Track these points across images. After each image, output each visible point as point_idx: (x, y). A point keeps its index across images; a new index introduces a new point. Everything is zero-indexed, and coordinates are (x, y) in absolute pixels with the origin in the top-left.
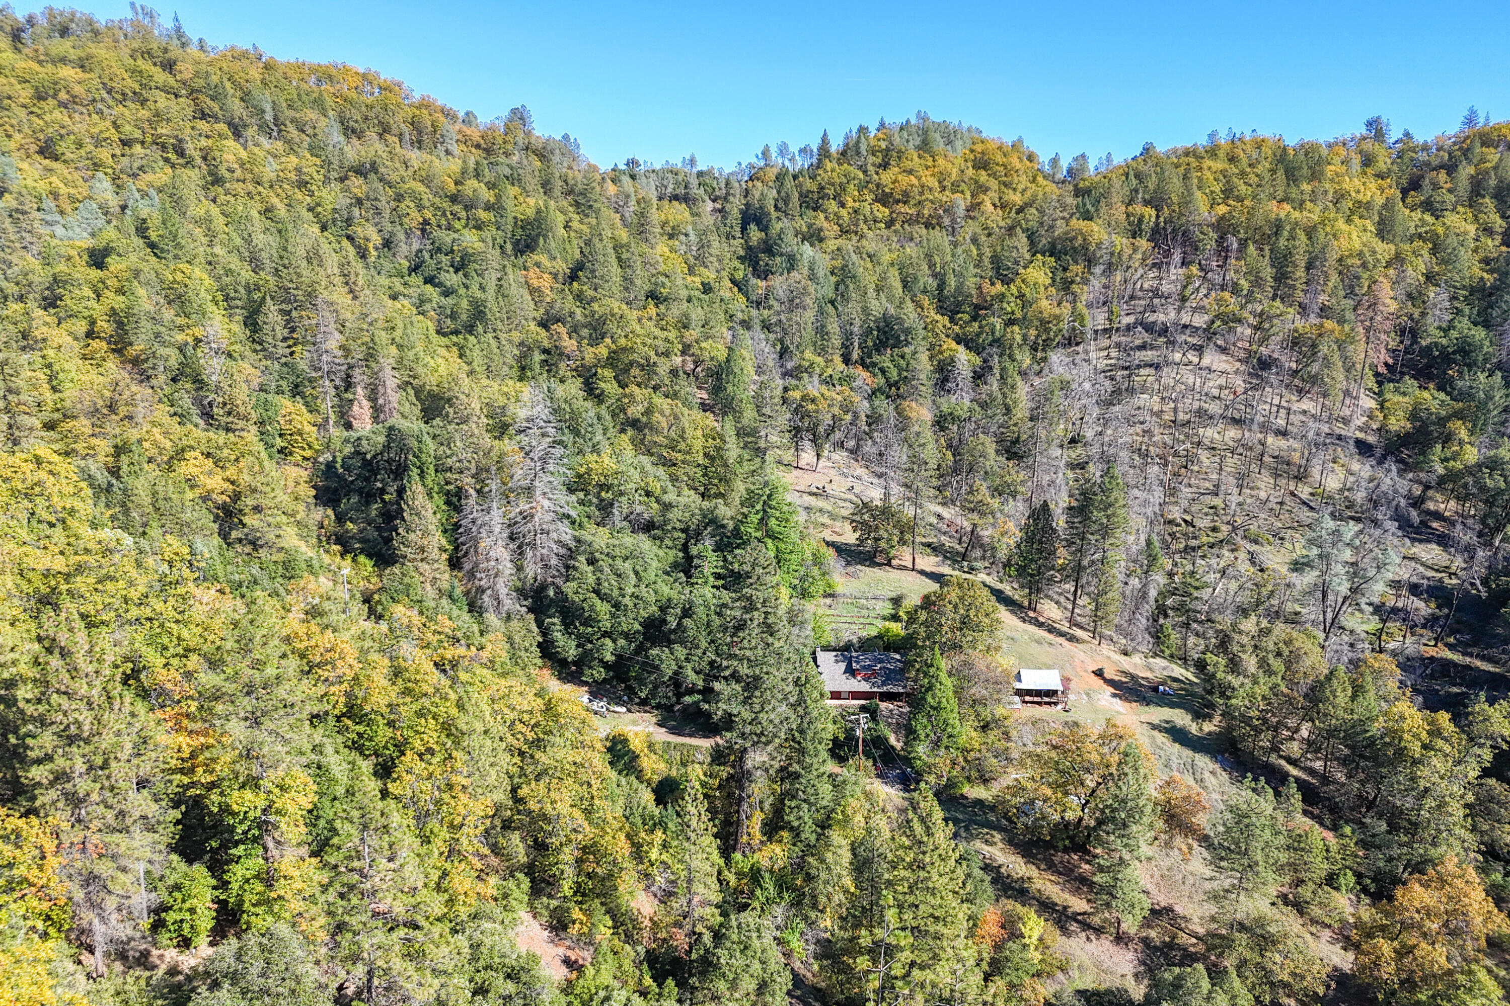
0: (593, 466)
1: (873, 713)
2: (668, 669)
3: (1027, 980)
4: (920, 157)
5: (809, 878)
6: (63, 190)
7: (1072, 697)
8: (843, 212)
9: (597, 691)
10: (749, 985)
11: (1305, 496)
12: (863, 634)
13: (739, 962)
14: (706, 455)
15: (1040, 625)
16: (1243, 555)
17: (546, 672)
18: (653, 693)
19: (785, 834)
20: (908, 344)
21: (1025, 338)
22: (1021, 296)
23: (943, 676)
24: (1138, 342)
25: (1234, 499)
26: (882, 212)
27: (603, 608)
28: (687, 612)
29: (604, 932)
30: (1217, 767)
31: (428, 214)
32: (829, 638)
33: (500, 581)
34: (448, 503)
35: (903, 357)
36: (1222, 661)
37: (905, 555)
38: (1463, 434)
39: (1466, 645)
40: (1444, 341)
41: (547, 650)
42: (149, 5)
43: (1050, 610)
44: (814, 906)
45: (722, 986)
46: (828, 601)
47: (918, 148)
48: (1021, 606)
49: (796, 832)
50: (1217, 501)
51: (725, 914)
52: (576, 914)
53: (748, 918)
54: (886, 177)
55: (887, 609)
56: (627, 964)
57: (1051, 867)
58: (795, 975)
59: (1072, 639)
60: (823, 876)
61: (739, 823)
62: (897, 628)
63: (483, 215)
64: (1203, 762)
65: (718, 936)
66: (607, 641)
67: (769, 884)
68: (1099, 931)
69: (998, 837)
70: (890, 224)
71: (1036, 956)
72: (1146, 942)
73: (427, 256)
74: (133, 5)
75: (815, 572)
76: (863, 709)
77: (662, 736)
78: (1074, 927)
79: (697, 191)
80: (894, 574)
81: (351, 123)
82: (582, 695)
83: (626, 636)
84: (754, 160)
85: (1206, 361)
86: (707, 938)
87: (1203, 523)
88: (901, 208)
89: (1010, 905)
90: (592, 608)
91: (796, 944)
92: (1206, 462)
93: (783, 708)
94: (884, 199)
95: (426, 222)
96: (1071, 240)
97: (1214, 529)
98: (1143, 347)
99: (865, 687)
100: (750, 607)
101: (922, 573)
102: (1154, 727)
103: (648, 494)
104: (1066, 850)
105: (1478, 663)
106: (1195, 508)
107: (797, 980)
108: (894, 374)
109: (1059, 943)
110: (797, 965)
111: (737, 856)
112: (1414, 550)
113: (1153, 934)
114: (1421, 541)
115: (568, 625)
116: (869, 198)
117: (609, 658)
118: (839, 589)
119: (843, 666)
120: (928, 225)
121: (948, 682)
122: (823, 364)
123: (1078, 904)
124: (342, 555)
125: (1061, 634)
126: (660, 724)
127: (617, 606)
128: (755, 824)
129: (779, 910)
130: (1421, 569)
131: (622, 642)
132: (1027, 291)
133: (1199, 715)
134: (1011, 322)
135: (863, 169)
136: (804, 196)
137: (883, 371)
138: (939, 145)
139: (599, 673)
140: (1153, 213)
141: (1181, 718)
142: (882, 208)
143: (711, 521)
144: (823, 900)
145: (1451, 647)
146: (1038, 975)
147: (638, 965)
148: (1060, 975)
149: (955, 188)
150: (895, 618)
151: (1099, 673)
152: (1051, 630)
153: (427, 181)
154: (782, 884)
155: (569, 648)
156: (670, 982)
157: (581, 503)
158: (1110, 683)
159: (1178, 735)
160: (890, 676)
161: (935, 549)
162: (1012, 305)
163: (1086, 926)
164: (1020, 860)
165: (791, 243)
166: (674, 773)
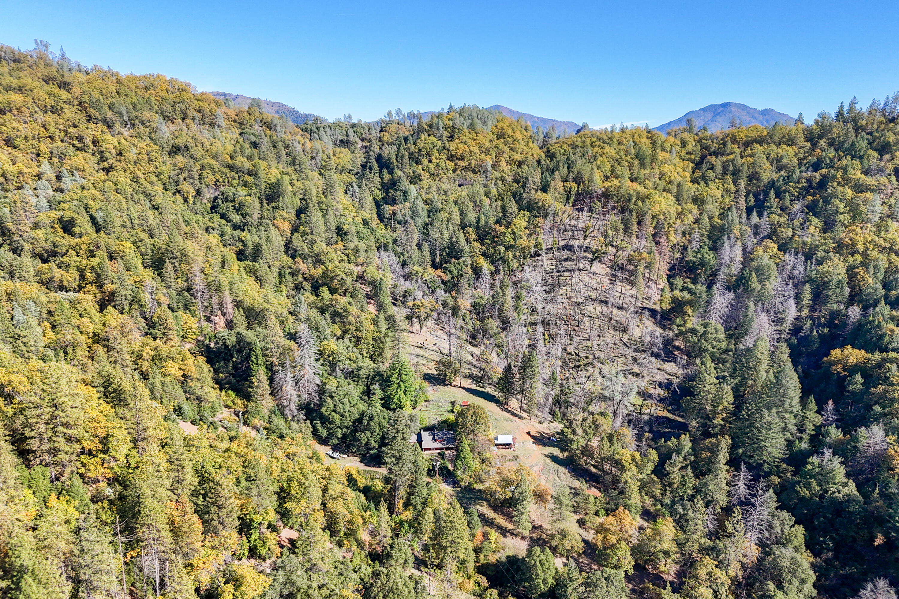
0: (326, 347)
1: (442, 456)
2: (364, 440)
3: (490, 554)
4: (470, 133)
5: (419, 524)
6: (25, 170)
7: (517, 445)
8: (431, 166)
9: (335, 449)
10: (401, 561)
11: (625, 340)
12: (440, 419)
13: (398, 554)
14: (374, 339)
15: (508, 412)
16: (597, 370)
17: (314, 442)
18: (358, 450)
19: (411, 507)
20: (461, 257)
21: (514, 257)
22: (513, 233)
23: (466, 447)
24: (565, 257)
25: (595, 343)
26: (451, 165)
27: (337, 417)
28: (371, 418)
29: (355, 547)
30: (566, 471)
31: (218, 177)
32: (427, 423)
33: (292, 403)
34: (266, 368)
35: (459, 264)
36: (570, 431)
37: (457, 380)
38: (690, 312)
39: (675, 410)
40: (694, 259)
41: (315, 433)
42: (45, 40)
43: (514, 404)
44: (421, 533)
45: (393, 562)
46: (426, 403)
47: (469, 128)
48: (502, 404)
49: (415, 507)
50: (589, 344)
51: (393, 539)
52: (346, 542)
53: (400, 540)
54: (452, 146)
55: (449, 407)
56: (363, 557)
57: (503, 514)
58: (415, 556)
59: (520, 417)
60: (424, 523)
61: (395, 504)
62: (452, 417)
63: (247, 178)
64: (562, 469)
65: (392, 547)
66: (339, 430)
67: (406, 526)
68: (516, 535)
69: (485, 503)
70: (454, 171)
71: (493, 545)
72: (531, 538)
73: (220, 201)
74: (36, 40)
75: (421, 394)
76: (439, 454)
77: (362, 467)
78: (508, 534)
79: (353, 138)
80: (453, 389)
81: (167, 114)
82: (328, 450)
83: (346, 427)
84: (383, 117)
85: (594, 269)
86: (388, 548)
87: (582, 354)
88: (460, 163)
89: (487, 529)
90: (333, 418)
91: (416, 546)
92: (587, 324)
93: (410, 465)
94: (451, 158)
95: (217, 180)
96: (537, 203)
97: (587, 357)
98: (566, 260)
99: (440, 446)
100: (398, 432)
101: (464, 388)
102: (546, 456)
103: (350, 360)
104: (508, 507)
105: (678, 418)
106: (580, 347)
107: (416, 558)
108: (455, 272)
109: (503, 541)
110: (416, 553)
111: (394, 516)
112: (665, 366)
113: (534, 535)
114: (668, 361)
115: (323, 423)
116: (444, 157)
117: (340, 436)
118: (430, 398)
119: (431, 437)
120: (474, 172)
121: (468, 448)
122: (422, 271)
123: (510, 526)
124: (221, 390)
125: (516, 416)
126: (361, 462)
127: (342, 416)
128: (399, 505)
129: (410, 535)
130: (666, 375)
131: (345, 430)
132: (515, 230)
133: (563, 450)
134: (507, 248)
135: (440, 139)
136: (411, 154)
137: (450, 271)
138: (479, 126)
139: (335, 441)
140: (576, 186)
141: (556, 451)
142: (451, 163)
143: (378, 373)
144: (424, 531)
145: (669, 411)
146: (494, 552)
147: (366, 557)
148: (502, 551)
149: (487, 152)
150: (452, 411)
151: (529, 433)
152: (513, 414)
153: (215, 157)
154: (411, 526)
155: (324, 433)
156: (377, 562)
157: (322, 365)
158: (533, 437)
159: (554, 459)
160: (449, 441)
161: (470, 376)
162: (509, 238)
163: (512, 534)
164: (492, 512)
165: (405, 184)
166: (369, 483)
